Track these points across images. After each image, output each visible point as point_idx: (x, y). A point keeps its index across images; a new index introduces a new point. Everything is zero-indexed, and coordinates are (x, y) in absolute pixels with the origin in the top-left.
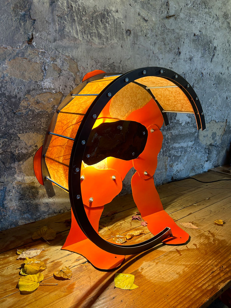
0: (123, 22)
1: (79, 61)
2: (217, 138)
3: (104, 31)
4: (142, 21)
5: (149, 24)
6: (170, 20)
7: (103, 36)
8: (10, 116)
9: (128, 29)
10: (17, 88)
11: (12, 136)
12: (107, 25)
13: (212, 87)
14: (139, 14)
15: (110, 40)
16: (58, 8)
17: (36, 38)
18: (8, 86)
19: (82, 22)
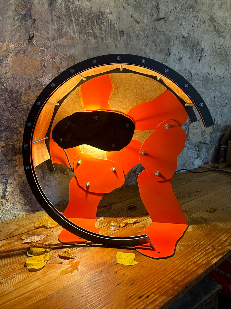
0: (116, 24)
1: (76, 59)
2: (207, 136)
3: (99, 31)
4: (134, 22)
5: (141, 26)
6: (160, 23)
7: (98, 36)
8: (12, 111)
9: (121, 29)
10: (18, 84)
11: (14, 130)
12: (102, 26)
13: (201, 87)
14: (131, 16)
15: (105, 40)
16: (57, 8)
17: (36, 36)
18: (10, 82)
19: (79, 22)
